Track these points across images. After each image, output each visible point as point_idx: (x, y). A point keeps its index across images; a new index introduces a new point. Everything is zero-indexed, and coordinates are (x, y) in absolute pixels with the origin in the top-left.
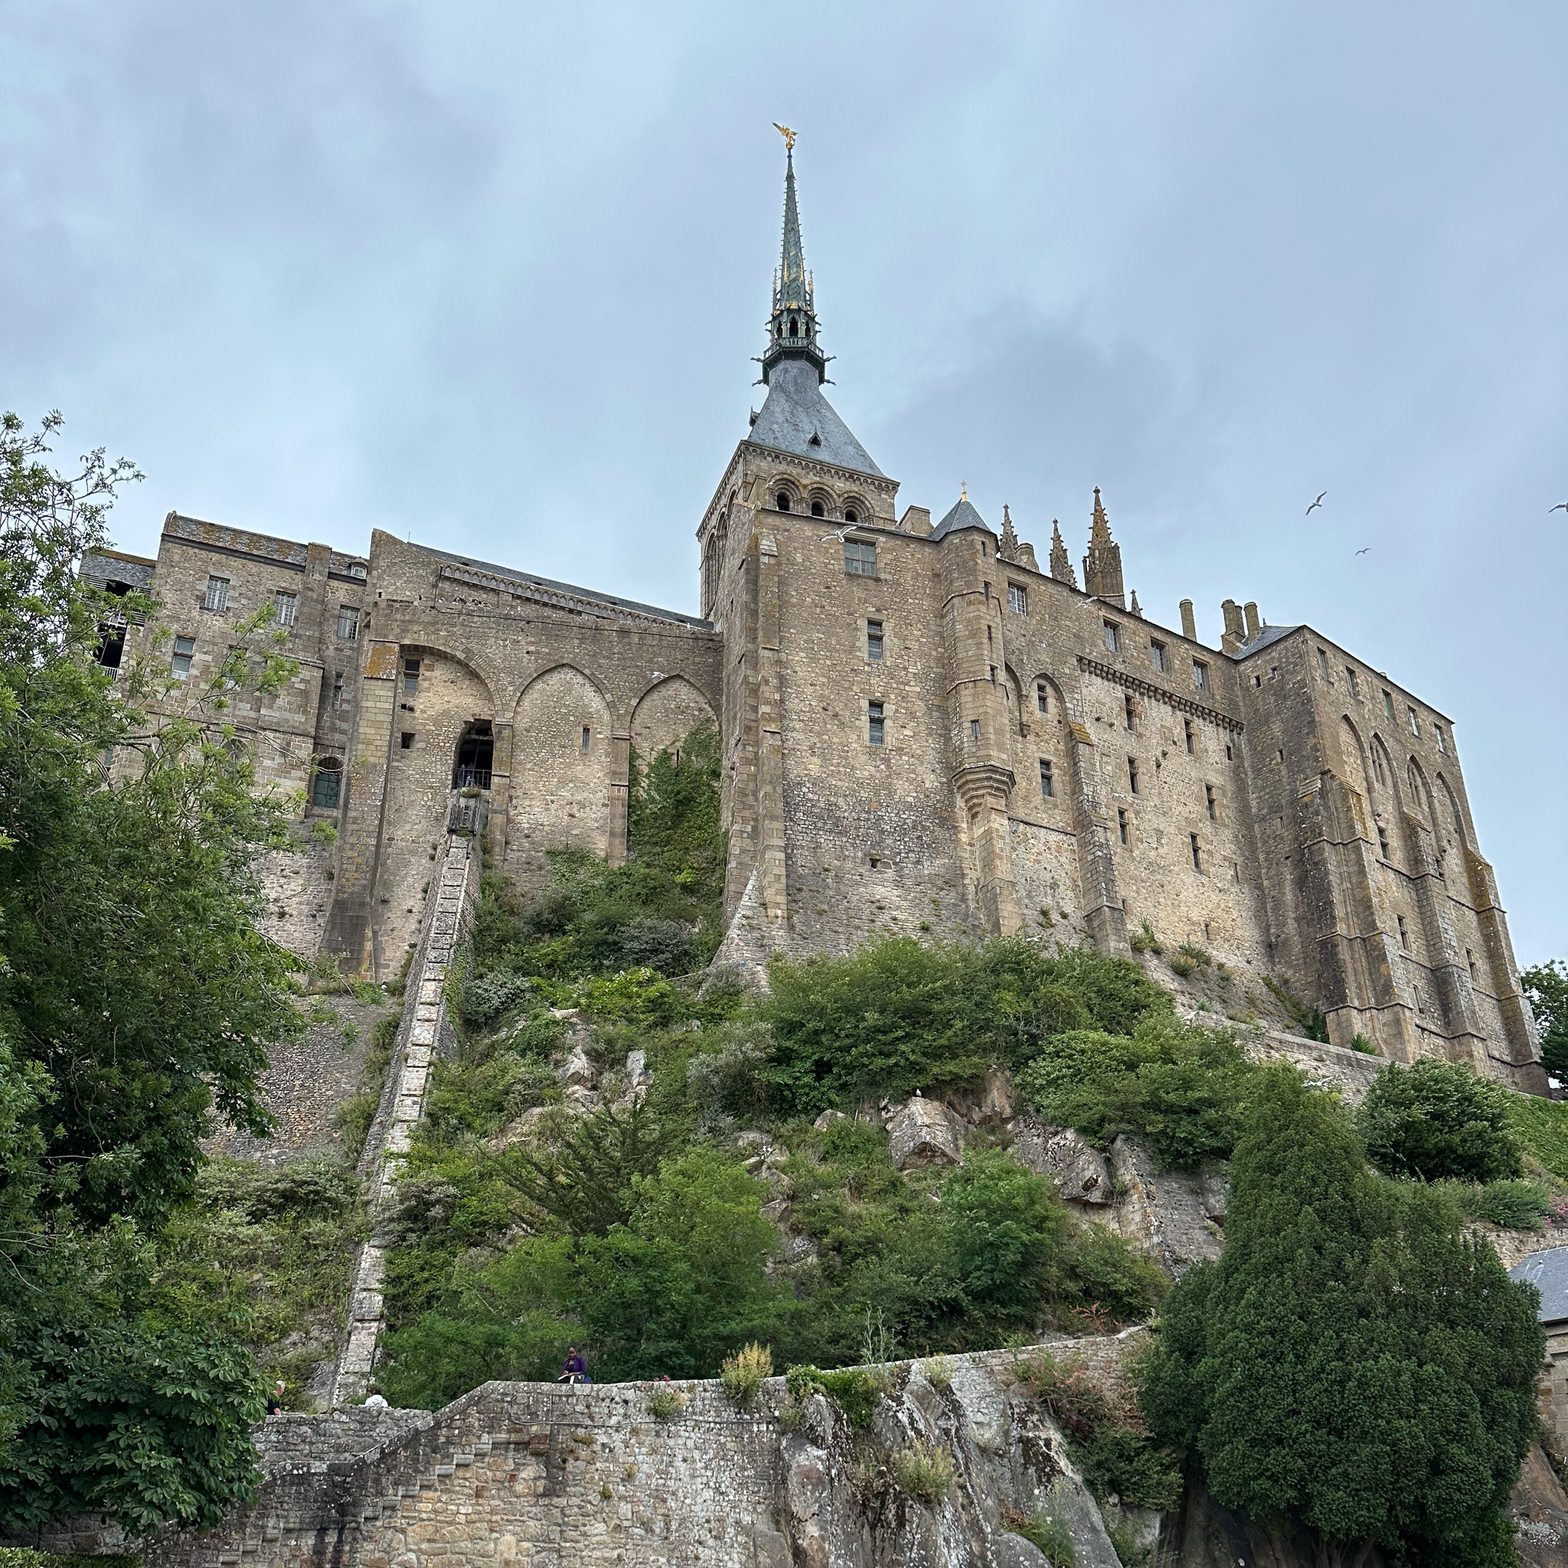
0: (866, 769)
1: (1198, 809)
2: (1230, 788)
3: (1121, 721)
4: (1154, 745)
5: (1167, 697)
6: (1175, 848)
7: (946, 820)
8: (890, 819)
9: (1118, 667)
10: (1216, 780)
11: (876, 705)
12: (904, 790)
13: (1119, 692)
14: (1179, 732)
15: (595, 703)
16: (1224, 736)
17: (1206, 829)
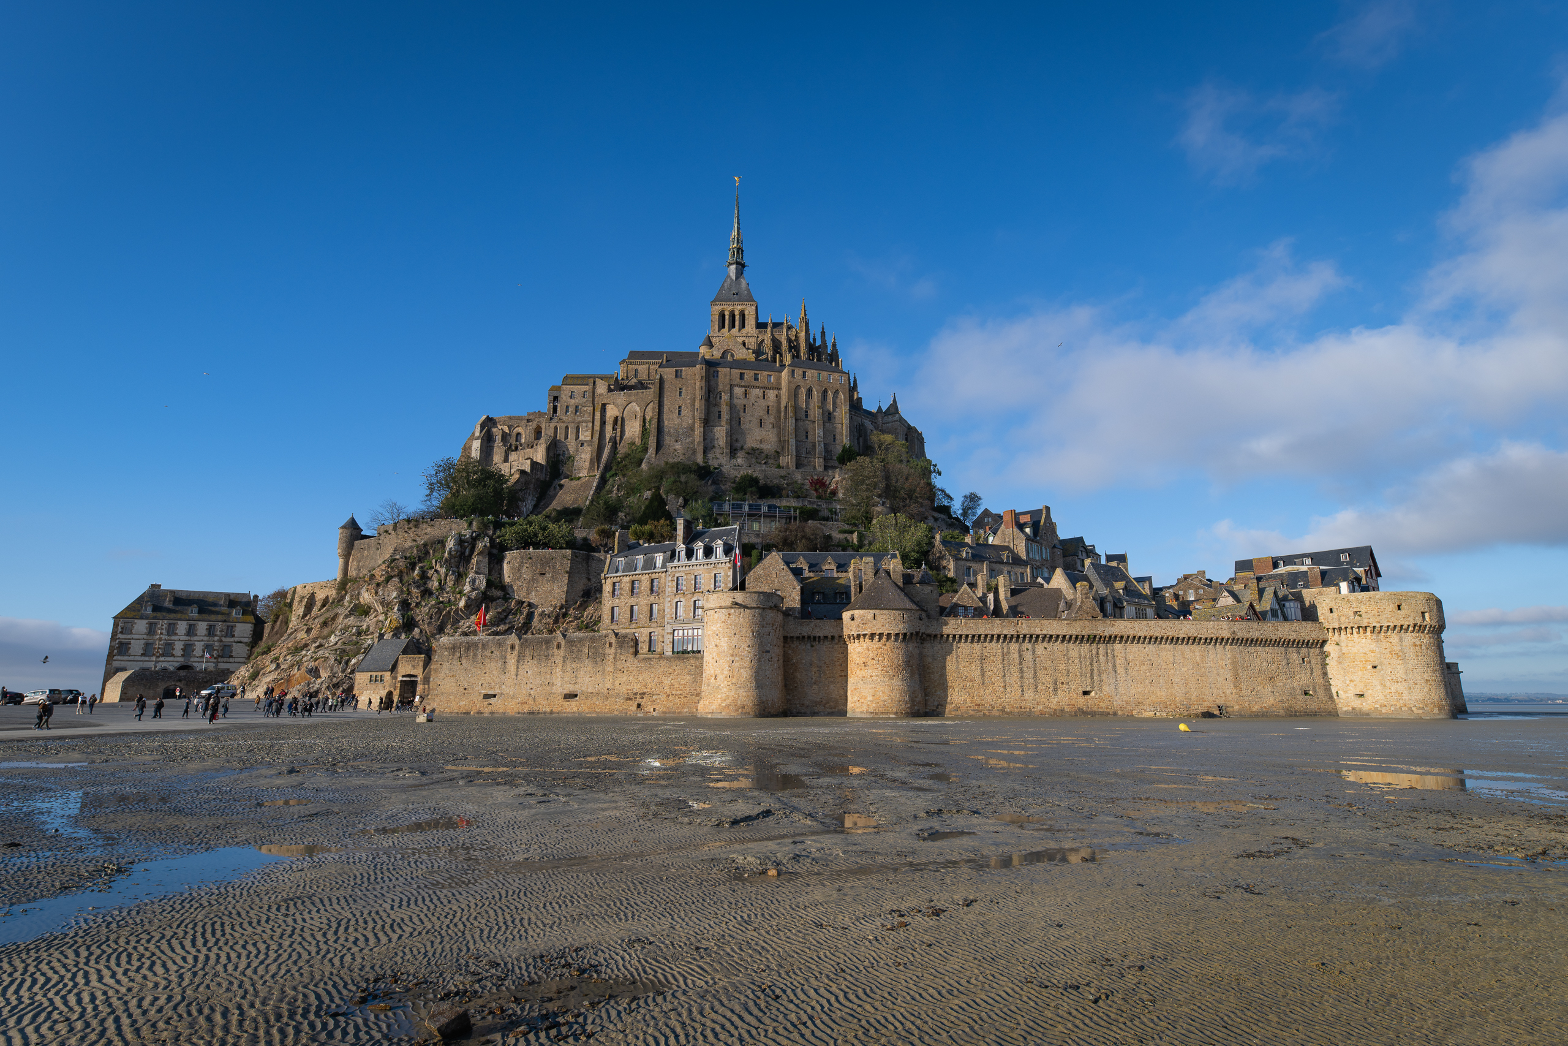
0: (677, 421)
1: (763, 413)
2: (775, 405)
3: (742, 397)
4: (752, 400)
5: (757, 387)
6: (756, 422)
7: (692, 429)
8: (681, 431)
9: (743, 384)
10: (770, 404)
11: (680, 407)
12: (685, 425)
13: (743, 389)
14: (761, 394)
15: (638, 409)
16: (776, 392)
17: (766, 417)
